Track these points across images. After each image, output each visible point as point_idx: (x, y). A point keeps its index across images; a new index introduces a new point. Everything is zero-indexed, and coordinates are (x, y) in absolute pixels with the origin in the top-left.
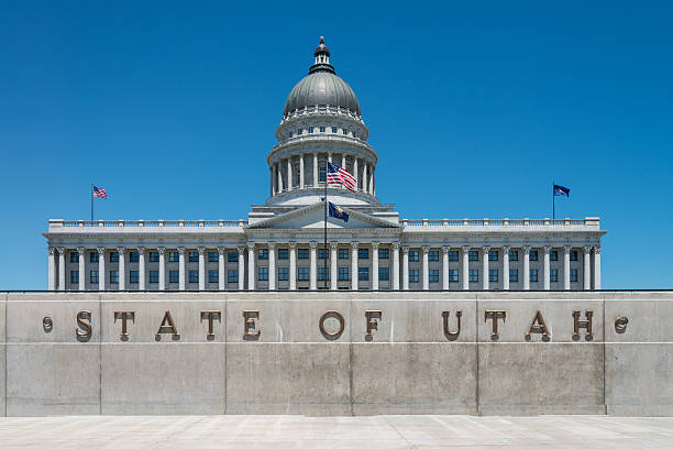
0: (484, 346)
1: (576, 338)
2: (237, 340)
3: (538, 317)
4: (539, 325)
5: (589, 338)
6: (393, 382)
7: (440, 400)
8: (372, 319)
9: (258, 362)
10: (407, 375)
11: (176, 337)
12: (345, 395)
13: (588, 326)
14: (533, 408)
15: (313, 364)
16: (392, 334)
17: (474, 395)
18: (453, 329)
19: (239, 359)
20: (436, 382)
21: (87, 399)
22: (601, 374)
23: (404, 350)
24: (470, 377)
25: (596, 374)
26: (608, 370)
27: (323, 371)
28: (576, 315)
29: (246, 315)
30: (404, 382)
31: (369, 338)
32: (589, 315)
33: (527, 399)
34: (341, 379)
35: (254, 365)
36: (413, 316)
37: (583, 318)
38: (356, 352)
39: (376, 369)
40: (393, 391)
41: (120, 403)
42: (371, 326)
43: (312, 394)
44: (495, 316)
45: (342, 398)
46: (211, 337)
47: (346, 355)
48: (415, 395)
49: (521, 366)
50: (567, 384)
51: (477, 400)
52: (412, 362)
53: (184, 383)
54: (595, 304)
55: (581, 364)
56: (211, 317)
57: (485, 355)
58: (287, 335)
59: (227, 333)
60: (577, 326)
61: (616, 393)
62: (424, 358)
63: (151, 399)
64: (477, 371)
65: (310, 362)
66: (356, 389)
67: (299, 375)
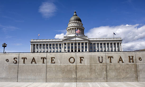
0: (108, 65)
1: (130, 62)
2: (49, 64)
4: (121, 59)
5: (133, 62)
6: (86, 74)
7: (98, 78)
8: (81, 59)
9: (54, 69)
10: (90, 72)
11: (35, 63)
13: (132, 59)
14: (121, 80)
16: (86, 62)
18: (101, 61)
19: (49, 68)
20: (97, 74)
21: (15, 78)
22: (136, 71)
23: (89, 66)
24: (105, 72)
25: (135, 71)
26: (138, 70)
27: (70, 71)
28: (130, 57)
29: (52, 58)
30: (89, 74)
31: (81, 62)
32: (133, 57)
33: (119, 78)
34: (74, 73)
35: (53, 70)
36: (91, 58)
38: (77, 67)
39: (82, 71)
40: (86, 76)
41: (22, 79)
42: (81, 60)
43: (67, 77)
44: (110, 57)
45: (74, 78)
46: (43, 63)
47: (75, 67)
48: (92, 77)
49: (117, 70)
50: (128, 74)
51: (107, 78)
52: (91, 69)
53: (37, 74)
54: (134, 54)
55: (131, 69)
56: (43, 58)
57: (108, 67)
58: (61, 63)
59: (47, 62)
60: (130, 59)
61: (141, 76)
62: (94, 68)
63: (29, 78)
64: (106, 71)
65: (66, 69)
67: (64, 72)
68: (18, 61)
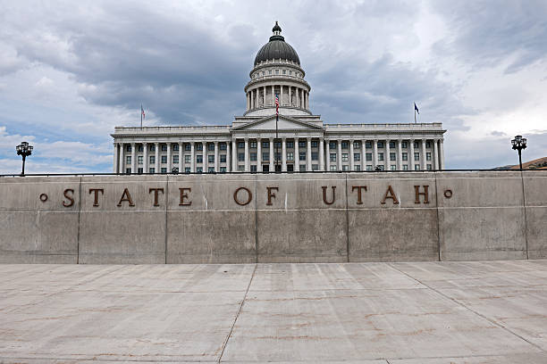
0: (352, 211)
1: (417, 202)
2: (175, 208)
3: (390, 189)
4: (390, 194)
5: (427, 202)
6: (286, 238)
7: (321, 251)
8: (271, 193)
9: (189, 225)
10: (297, 233)
11: (131, 205)
12: (252, 249)
13: (426, 194)
14: (389, 256)
15: (229, 225)
16: (286, 203)
17: (346, 247)
18: (329, 198)
19: (176, 222)
20: (318, 238)
21: (69, 251)
22: (437, 231)
23: (295, 214)
24: (342, 234)
25: (432, 231)
26: (441, 228)
27: (236, 230)
28: (417, 187)
29: (182, 190)
30: (294, 238)
31: (269, 203)
32: (426, 187)
33: (384, 249)
34: (249, 236)
35: (187, 227)
36: (301, 190)
37: (421, 190)
38: (260, 217)
39: (275, 229)
40: (287, 245)
41: (91, 254)
42: (270, 196)
43: (228, 248)
44: (360, 189)
45: (250, 250)
46: (156, 204)
47: (253, 219)
48: (303, 248)
49: (379, 226)
50: (412, 238)
51: (348, 251)
52: (301, 223)
53: (136, 240)
54: (430, 181)
55: (421, 223)
56: (157, 191)
57: (353, 217)
58: (210, 204)
59: (168, 203)
60: (418, 194)
61: (448, 244)
62: (309, 220)
63: (113, 252)
64: (347, 229)
65: (227, 224)
66: (261, 243)
67: (219, 234)
68: (77, 202)
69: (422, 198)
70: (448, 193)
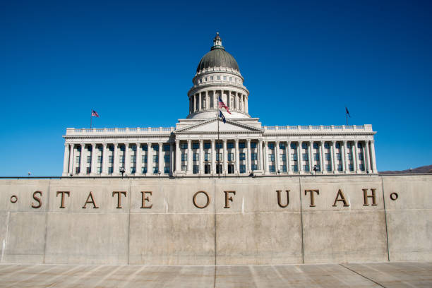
0: (306, 214)
1: (366, 204)
2: (136, 211)
3: (340, 193)
4: (341, 198)
5: (374, 204)
6: (243, 240)
7: (277, 253)
8: (228, 197)
9: (151, 227)
10: (254, 235)
11: (95, 207)
12: (210, 250)
13: (373, 197)
15: (189, 228)
16: (242, 205)
17: (300, 249)
18: (284, 202)
19: (137, 224)
20: (273, 240)
21: (36, 251)
22: (385, 232)
23: (252, 218)
24: (297, 236)
25: (380, 232)
26: (389, 228)
27: (194, 233)
28: (365, 191)
29: (143, 193)
30: (251, 240)
31: (226, 207)
32: (373, 190)
33: (336, 250)
34: (207, 238)
35: (148, 230)
36: (257, 194)
37: (369, 193)
38: (218, 220)
39: (233, 231)
40: (245, 247)
41: (57, 254)
42: (227, 199)
43: (188, 250)
44: (312, 193)
45: (209, 252)
46: (119, 207)
47: (211, 222)
48: (260, 249)
49: (332, 228)
50: (362, 239)
51: (303, 252)
52: (257, 226)
53: (100, 241)
54: (377, 184)
56: (119, 194)
57: (307, 219)
58: (171, 208)
59: (130, 207)
60: (366, 197)
61: (395, 245)
62: (265, 222)
63: (77, 252)
64: (302, 231)
65: (186, 227)
66: (219, 245)
67: (179, 236)
68: (44, 203)
69: (370, 201)
70: (394, 196)
